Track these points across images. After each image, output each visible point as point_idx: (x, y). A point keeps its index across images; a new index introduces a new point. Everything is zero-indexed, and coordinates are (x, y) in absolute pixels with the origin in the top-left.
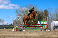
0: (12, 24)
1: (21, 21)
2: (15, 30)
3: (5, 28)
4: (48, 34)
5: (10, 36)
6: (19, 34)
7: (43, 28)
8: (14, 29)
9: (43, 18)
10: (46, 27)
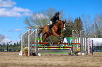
0: (18, 44)
1: (34, 37)
2: (23, 53)
3: (6, 51)
4: (82, 60)
5: (14, 64)
6: (30, 61)
7: (72, 49)
8: (21, 51)
9: (73, 33)
10: (78, 48)
